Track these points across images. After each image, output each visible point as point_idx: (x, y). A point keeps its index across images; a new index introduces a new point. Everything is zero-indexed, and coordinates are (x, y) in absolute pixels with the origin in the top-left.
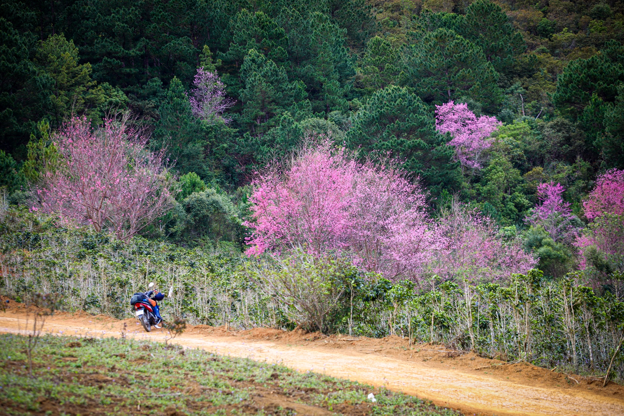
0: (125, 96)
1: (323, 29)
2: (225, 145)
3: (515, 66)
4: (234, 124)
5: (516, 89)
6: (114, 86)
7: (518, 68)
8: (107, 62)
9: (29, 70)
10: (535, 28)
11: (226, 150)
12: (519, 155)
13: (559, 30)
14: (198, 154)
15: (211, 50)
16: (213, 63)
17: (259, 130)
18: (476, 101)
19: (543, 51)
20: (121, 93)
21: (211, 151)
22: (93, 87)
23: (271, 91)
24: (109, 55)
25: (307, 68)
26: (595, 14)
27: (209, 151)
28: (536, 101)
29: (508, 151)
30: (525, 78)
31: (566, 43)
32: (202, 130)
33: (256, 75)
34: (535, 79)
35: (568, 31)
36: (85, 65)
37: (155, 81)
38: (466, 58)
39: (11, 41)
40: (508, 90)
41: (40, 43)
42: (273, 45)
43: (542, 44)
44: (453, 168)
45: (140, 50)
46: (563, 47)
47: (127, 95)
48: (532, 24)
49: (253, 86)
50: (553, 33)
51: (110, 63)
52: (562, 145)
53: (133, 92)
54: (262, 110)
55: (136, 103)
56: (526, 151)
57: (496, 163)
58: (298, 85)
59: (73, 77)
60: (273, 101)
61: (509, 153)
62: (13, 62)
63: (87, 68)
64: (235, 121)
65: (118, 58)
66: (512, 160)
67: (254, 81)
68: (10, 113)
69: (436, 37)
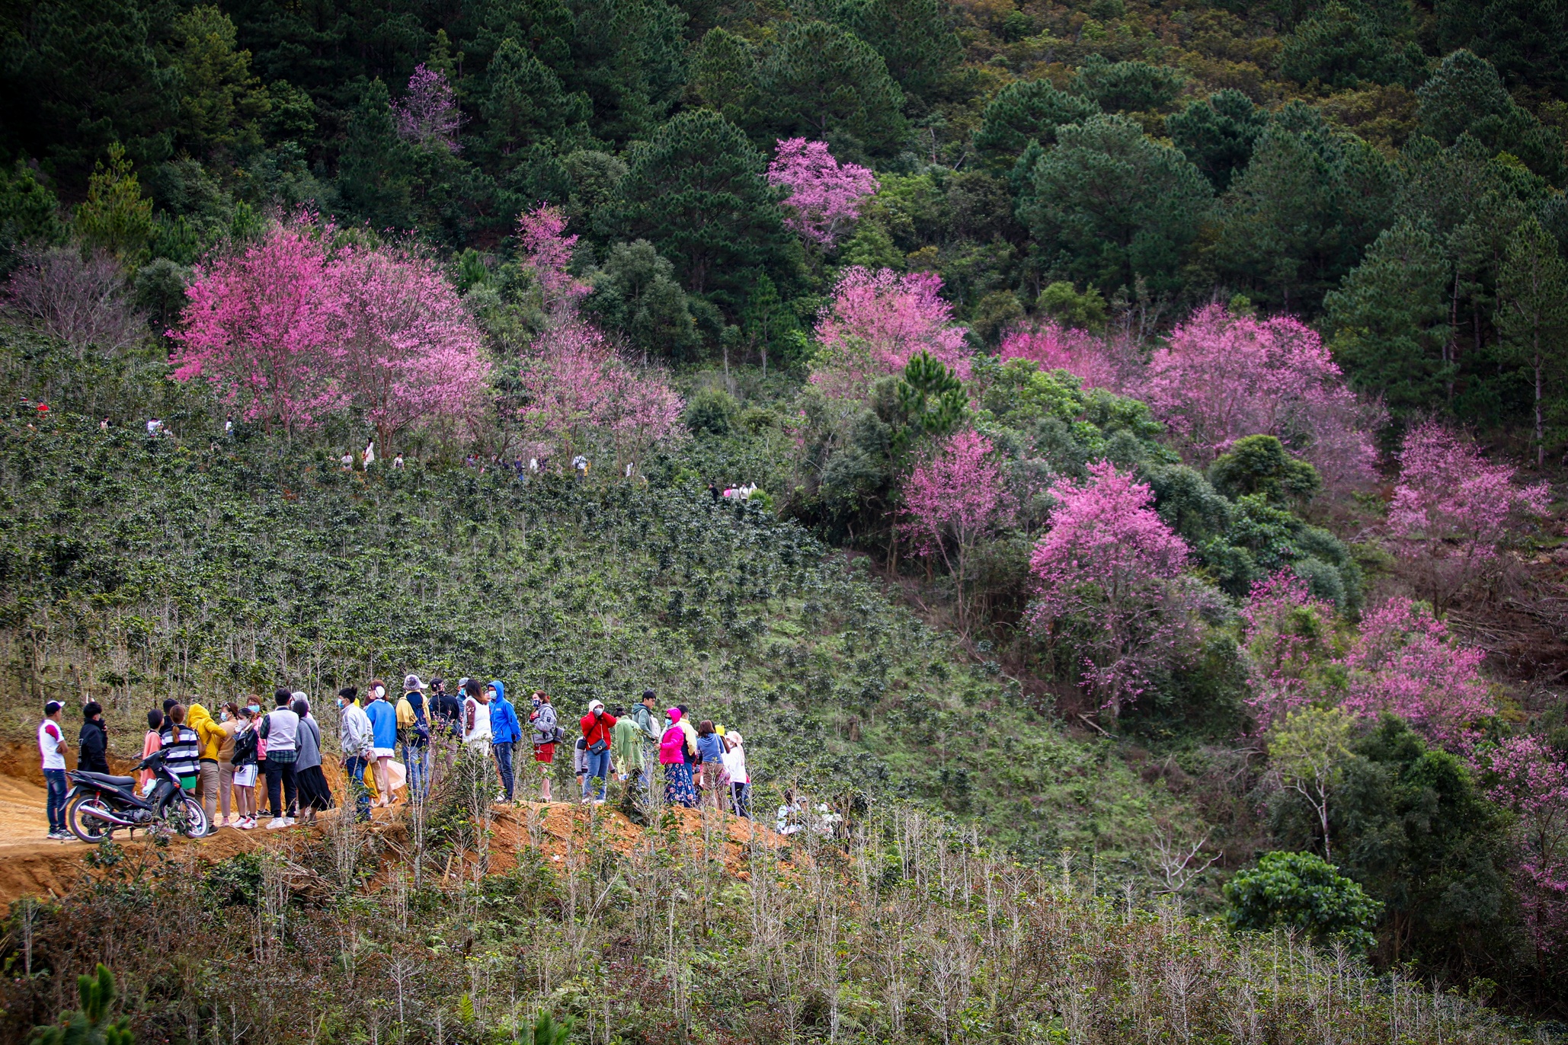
0: (310, 102)
1: (631, 13)
2: (446, 186)
3: (941, 85)
4: (467, 154)
5: (935, 121)
6: (295, 86)
7: (945, 88)
8: (284, 48)
9: (143, 60)
10: (1000, 25)
11: (447, 192)
12: (903, 224)
13: (1036, 32)
14: (400, 196)
15: (450, 36)
16: (450, 56)
17: (504, 165)
18: (858, 136)
19: (1001, 64)
20: (305, 96)
21: (426, 194)
22: (253, 87)
23: (527, 104)
24: (292, 38)
25: (599, 72)
26: (1098, 10)
27: (420, 194)
28: (959, 142)
29: (886, 218)
30: (955, 104)
31: (1039, 53)
32: (410, 158)
33: (505, 80)
34: (970, 107)
35: (1050, 34)
36: (242, 53)
37: (360, 81)
38: (851, 68)
39: (122, 15)
40: (923, 121)
41: (179, 18)
42: (548, 35)
43: (1002, 51)
44: (783, 241)
45: (340, 32)
46: (1034, 58)
47: (314, 100)
48: (996, 19)
49: (501, 96)
50: (1026, 35)
51: (290, 50)
52: (974, 213)
53: (323, 97)
54: (512, 134)
55: (327, 113)
56: (916, 219)
57: (865, 239)
58: (580, 99)
59: (222, 71)
60: (530, 121)
61: (889, 223)
62: (120, 47)
63: (244, 57)
64: (468, 148)
65: (303, 43)
66: (893, 234)
67: (501, 89)
68: (107, 124)
69: (808, 33)
